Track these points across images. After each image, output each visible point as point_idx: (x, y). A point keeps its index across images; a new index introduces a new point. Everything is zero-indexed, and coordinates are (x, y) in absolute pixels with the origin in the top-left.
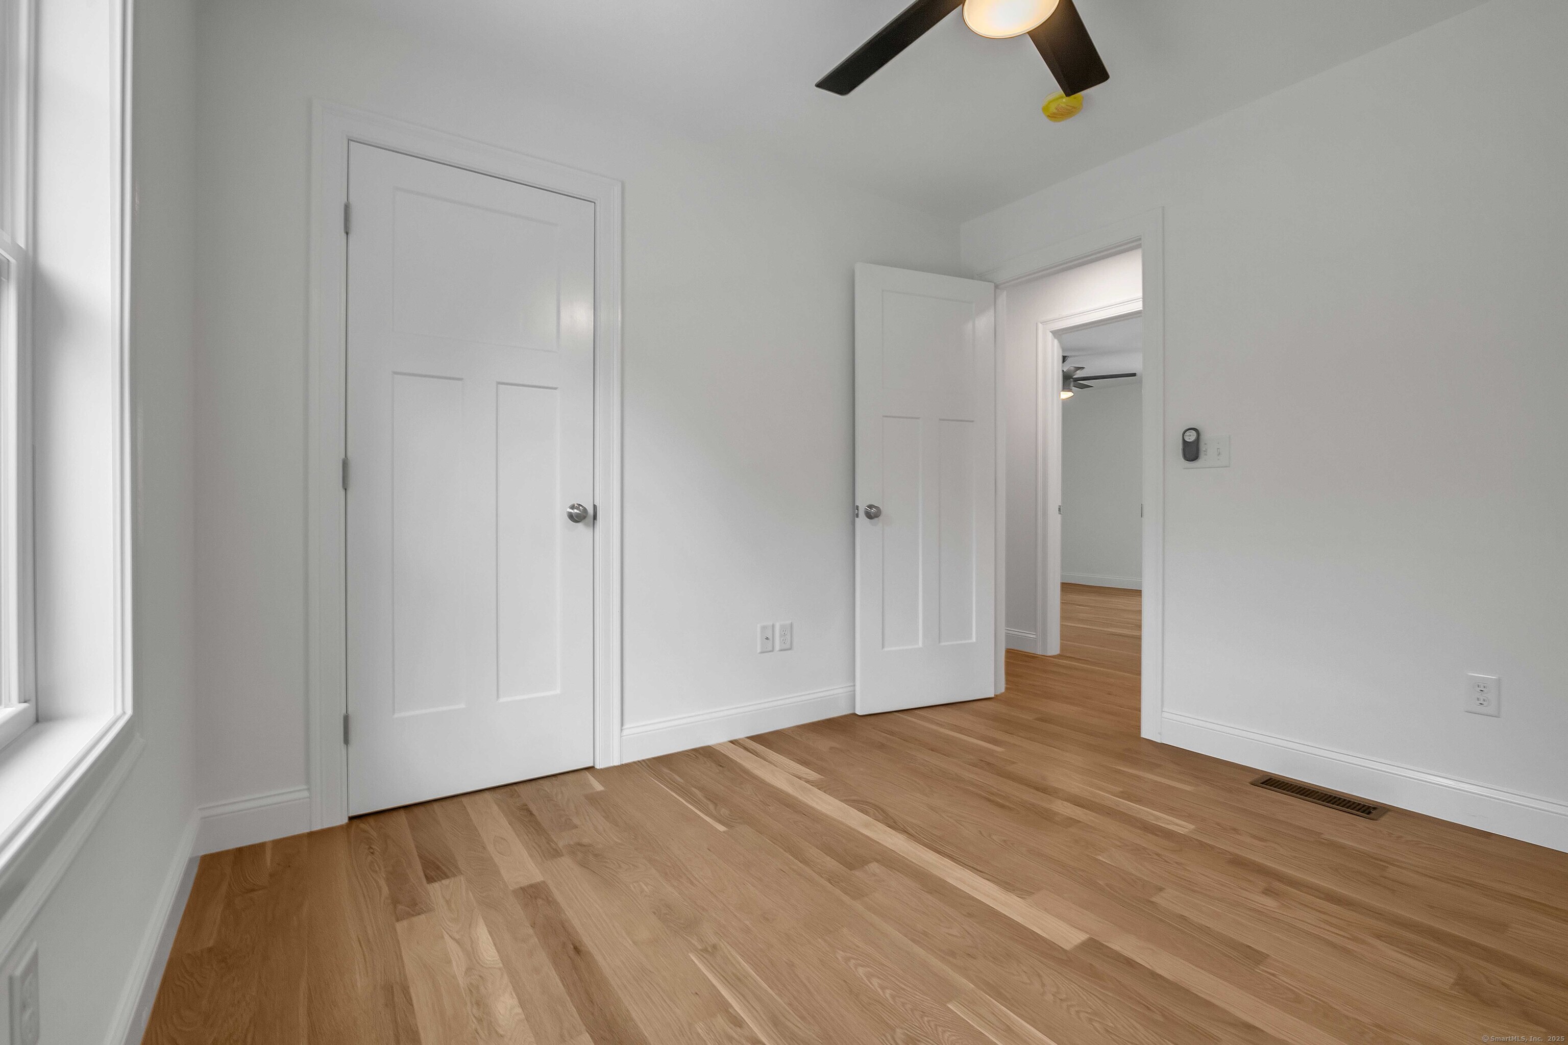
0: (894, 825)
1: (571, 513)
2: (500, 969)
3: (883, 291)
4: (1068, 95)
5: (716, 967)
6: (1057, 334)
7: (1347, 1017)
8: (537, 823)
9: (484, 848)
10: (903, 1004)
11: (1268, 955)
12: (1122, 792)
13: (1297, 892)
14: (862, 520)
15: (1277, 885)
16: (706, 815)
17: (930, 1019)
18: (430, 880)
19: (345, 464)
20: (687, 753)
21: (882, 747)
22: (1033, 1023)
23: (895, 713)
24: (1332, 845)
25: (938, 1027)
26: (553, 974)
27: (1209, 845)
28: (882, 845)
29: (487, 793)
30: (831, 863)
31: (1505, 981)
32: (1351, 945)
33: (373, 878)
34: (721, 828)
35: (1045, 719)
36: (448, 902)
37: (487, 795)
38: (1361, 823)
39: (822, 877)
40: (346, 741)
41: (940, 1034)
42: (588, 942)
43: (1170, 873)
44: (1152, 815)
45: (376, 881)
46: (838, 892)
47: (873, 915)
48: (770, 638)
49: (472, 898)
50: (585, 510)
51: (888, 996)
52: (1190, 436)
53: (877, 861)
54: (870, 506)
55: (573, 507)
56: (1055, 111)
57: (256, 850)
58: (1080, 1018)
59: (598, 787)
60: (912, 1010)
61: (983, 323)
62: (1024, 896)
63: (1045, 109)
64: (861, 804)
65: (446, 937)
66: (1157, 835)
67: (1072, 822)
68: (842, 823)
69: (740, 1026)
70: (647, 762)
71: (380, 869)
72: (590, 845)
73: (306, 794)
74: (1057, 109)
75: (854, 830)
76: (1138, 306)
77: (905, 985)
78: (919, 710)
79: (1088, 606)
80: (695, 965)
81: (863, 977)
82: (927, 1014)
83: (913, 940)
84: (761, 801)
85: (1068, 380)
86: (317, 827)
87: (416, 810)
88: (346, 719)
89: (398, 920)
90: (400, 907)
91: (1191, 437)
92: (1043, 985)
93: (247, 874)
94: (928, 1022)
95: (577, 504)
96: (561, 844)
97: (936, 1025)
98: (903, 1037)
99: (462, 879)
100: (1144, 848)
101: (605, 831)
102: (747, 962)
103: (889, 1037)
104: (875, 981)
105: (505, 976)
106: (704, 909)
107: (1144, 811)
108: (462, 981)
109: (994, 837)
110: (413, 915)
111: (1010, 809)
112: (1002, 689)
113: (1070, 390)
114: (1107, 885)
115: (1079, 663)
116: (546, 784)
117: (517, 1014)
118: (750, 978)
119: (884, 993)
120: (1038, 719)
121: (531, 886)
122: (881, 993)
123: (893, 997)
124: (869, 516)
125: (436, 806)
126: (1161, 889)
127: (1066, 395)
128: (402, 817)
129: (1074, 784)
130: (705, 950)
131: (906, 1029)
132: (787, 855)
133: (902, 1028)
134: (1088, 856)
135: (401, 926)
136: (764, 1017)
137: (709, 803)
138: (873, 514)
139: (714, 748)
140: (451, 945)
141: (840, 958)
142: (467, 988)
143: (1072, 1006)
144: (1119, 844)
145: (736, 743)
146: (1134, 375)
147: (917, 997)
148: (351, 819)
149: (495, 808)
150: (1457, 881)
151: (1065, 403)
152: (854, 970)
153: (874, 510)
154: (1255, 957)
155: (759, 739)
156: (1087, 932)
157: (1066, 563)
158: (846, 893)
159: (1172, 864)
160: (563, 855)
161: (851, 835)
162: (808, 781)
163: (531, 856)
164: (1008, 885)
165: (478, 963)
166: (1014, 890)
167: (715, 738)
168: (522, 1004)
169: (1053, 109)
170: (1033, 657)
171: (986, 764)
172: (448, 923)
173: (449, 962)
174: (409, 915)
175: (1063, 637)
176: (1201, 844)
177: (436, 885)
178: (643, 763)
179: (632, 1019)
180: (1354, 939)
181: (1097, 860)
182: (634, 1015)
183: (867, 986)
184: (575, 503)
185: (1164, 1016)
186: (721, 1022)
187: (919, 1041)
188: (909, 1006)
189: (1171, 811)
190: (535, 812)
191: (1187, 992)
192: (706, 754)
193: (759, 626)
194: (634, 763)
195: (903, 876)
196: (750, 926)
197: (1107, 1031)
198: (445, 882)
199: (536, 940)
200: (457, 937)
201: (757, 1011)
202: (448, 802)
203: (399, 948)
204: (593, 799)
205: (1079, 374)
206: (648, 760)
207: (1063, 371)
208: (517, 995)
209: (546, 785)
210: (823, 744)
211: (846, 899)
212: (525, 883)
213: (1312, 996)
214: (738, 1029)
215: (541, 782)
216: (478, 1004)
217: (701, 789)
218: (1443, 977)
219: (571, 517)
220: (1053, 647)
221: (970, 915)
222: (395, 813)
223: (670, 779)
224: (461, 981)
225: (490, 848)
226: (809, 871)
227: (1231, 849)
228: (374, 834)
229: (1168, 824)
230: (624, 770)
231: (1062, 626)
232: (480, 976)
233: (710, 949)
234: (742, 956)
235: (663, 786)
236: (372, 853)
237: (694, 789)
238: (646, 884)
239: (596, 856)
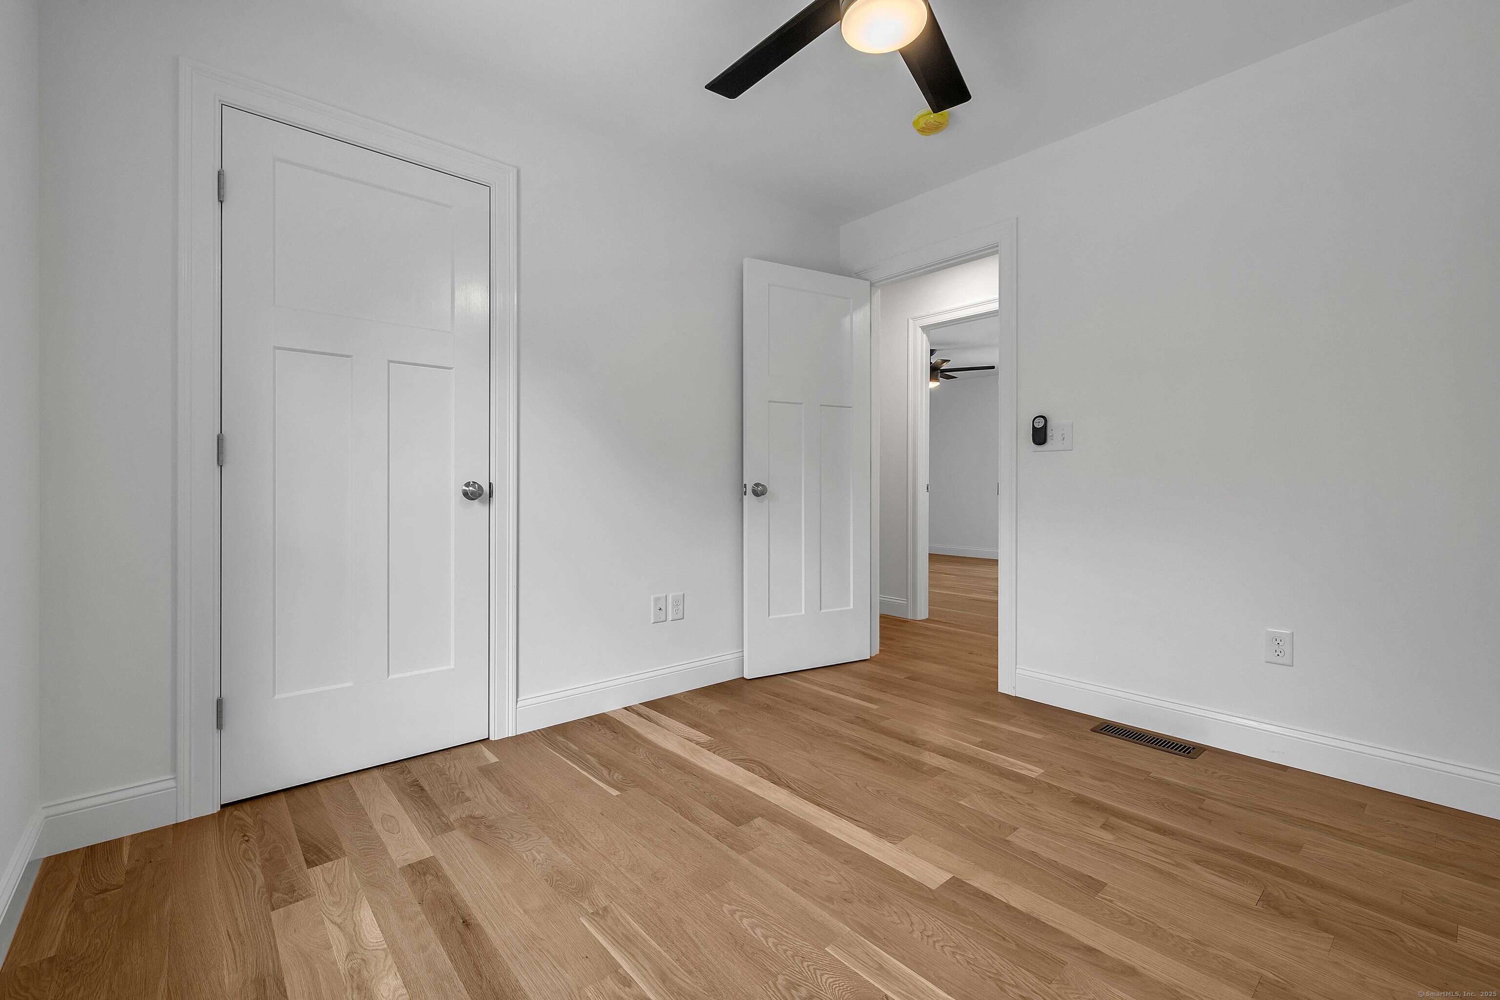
0: (777, 781)
1: (464, 490)
2: (384, 949)
3: (769, 285)
4: (935, 111)
5: (607, 930)
6: (925, 329)
7: (1172, 935)
8: (428, 798)
9: (371, 827)
10: (785, 951)
11: (1106, 884)
12: (981, 742)
13: (1131, 825)
14: (749, 498)
15: (1113, 820)
16: (600, 780)
17: (810, 963)
18: (310, 864)
19: (220, 440)
20: (582, 721)
21: (768, 708)
22: (902, 960)
23: (780, 676)
24: (1158, 782)
25: (817, 971)
26: (441, 950)
27: (1056, 787)
28: (767, 800)
29: (376, 771)
30: (719, 821)
31: (1300, 895)
32: (1175, 871)
33: (247, 867)
34: (614, 793)
35: (914, 678)
36: (330, 885)
37: (376, 773)
38: (1182, 762)
39: (710, 834)
40: (219, 726)
41: (819, 977)
42: (478, 915)
43: (1023, 814)
44: (1008, 762)
45: (251, 871)
46: (725, 848)
47: (758, 868)
48: (663, 608)
49: (356, 878)
50: (480, 487)
51: (770, 945)
52: (1039, 422)
53: (762, 816)
54: (757, 485)
55: (467, 485)
56: (924, 126)
57: (111, 848)
58: (944, 952)
59: (493, 759)
60: (793, 957)
61: (860, 317)
62: (895, 842)
63: (915, 123)
64: (748, 764)
65: (327, 922)
66: (1011, 780)
67: (937, 771)
68: (731, 782)
69: (630, 986)
70: (542, 731)
71: (255, 857)
72: (482, 817)
73: (172, 783)
74: (925, 124)
75: (741, 788)
76: (995, 306)
77: (787, 932)
78: (804, 673)
79: (953, 575)
80: (586, 928)
81: (748, 928)
82: (806, 959)
83: (794, 890)
84: (653, 764)
85: (936, 371)
86: (184, 817)
87: (297, 793)
88: (220, 703)
89: (273, 909)
90: (276, 895)
91: (1040, 424)
92: (912, 924)
93: (99, 874)
94: (808, 966)
95: (473, 482)
96: (452, 818)
97: (815, 969)
98: (784, 983)
99: (346, 861)
100: (1001, 793)
101: (498, 801)
102: (637, 922)
103: (772, 985)
104: (759, 931)
105: (390, 956)
106: (595, 873)
107: (1000, 758)
108: (342, 966)
109: (868, 788)
110: (291, 903)
111: (884, 762)
112: (876, 651)
113: (937, 380)
114: (969, 827)
115: (946, 626)
116: (438, 758)
117: (401, 995)
118: (639, 938)
119: (767, 942)
120: (908, 678)
121: (420, 862)
122: (764, 942)
123: (776, 945)
124: (756, 493)
125: (319, 787)
126: (1015, 829)
127: (934, 385)
128: (282, 802)
129: (940, 736)
130: (596, 913)
131: (788, 975)
132: (678, 815)
133: (783, 975)
134: (952, 801)
135: (276, 916)
136: (653, 975)
137: (602, 768)
138: (759, 491)
139: (609, 716)
140: (333, 932)
141: (726, 912)
142: (348, 973)
143: (938, 941)
144: (979, 789)
145: (630, 709)
146: (993, 367)
147: (798, 943)
148: (223, 806)
149: (384, 785)
150: (1260, 809)
151: (933, 394)
152: (739, 922)
153: (760, 488)
154: (1094, 886)
155: (651, 704)
156: (951, 872)
157: (934, 535)
158: (732, 848)
159: (1024, 805)
160: (454, 830)
161: (738, 792)
162: (698, 743)
163: (421, 832)
164: (880, 832)
165: (362, 947)
166: (887, 837)
167: (610, 705)
168: (406, 985)
169: (922, 124)
170: (905, 621)
171: (861, 720)
172: (330, 908)
173: (330, 947)
174: (287, 903)
175: (931, 603)
176: (1050, 786)
177: (318, 869)
178: (538, 732)
179: (521, 989)
180: (1178, 865)
181: (959, 804)
182: (523, 984)
183: (752, 936)
184: (471, 480)
185: (1017, 945)
186: (610, 983)
187: (799, 986)
188: (789, 953)
189: (1024, 757)
190: (427, 788)
191: (1037, 921)
192: (602, 721)
193: (652, 597)
194: (530, 733)
195: (786, 830)
196: (641, 886)
197: (968, 962)
198: (328, 865)
199: (424, 917)
200: (339, 921)
201: (646, 970)
202: (334, 782)
203: (274, 937)
204: (487, 771)
205: (945, 366)
206: (543, 729)
207: (931, 363)
208: (402, 975)
209: (438, 760)
210: (713, 707)
211: (733, 853)
212: (413, 859)
213: (1142, 918)
214: (627, 989)
215: (433, 756)
216: (358, 988)
217: (596, 756)
218: (1249, 894)
219: (466, 494)
220: (922, 612)
221: (847, 862)
222: (274, 798)
223: (564, 747)
224: (340, 965)
225: (378, 827)
226: (697, 828)
227: (1073, 790)
228: (250, 821)
229: (1021, 769)
230: (519, 740)
231: (929, 592)
232: (363, 960)
233: (601, 912)
234: (633, 917)
235: (558, 755)
236: (247, 841)
237: (589, 756)
238: (539, 852)
239: (489, 827)
